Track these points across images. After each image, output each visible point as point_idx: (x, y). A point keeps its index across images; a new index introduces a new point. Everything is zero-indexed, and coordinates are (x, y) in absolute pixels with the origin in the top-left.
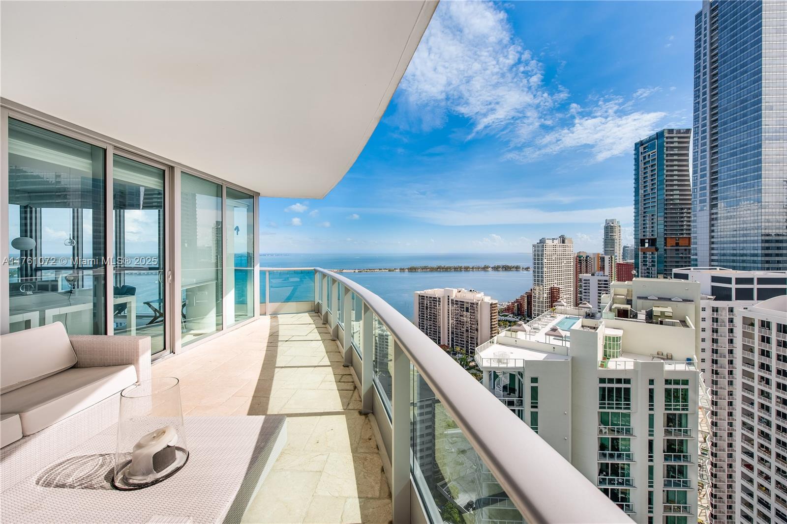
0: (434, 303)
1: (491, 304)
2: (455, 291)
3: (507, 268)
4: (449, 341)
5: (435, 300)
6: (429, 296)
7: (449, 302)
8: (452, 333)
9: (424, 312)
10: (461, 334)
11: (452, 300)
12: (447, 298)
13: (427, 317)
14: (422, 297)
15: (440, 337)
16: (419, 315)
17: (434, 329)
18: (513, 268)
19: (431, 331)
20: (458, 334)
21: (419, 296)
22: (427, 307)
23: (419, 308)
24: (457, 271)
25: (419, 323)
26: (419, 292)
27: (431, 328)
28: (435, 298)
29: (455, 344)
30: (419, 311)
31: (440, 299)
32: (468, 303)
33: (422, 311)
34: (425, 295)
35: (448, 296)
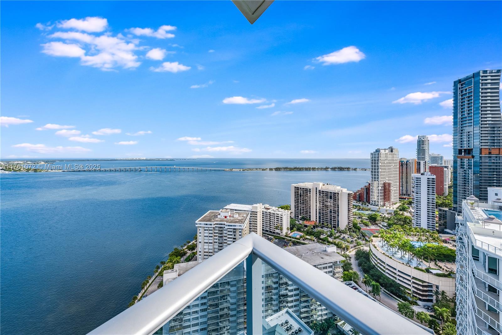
0: (306, 192)
1: (348, 194)
2: (321, 184)
3: (341, 169)
4: (316, 218)
5: (307, 191)
6: (302, 187)
7: (316, 192)
8: (320, 213)
9: (299, 198)
10: (326, 214)
11: (319, 191)
12: (315, 189)
13: (300, 202)
14: (297, 188)
15: (310, 216)
16: (295, 200)
17: (306, 210)
18: (345, 168)
19: (304, 211)
20: (324, 214)
21: (295, 187)
22: (301, 196)
23: (295, 195)
24: (307, 170)
25: (295, 206)
26: (295, 185)
27: (304, 209)
28: (307, 189)
29: (321, 220)
30: (295, 197)
31: (310, 189)
32: (331, 193)
33: (297, 198)
34: (299, 187)
35: (316, 188)
